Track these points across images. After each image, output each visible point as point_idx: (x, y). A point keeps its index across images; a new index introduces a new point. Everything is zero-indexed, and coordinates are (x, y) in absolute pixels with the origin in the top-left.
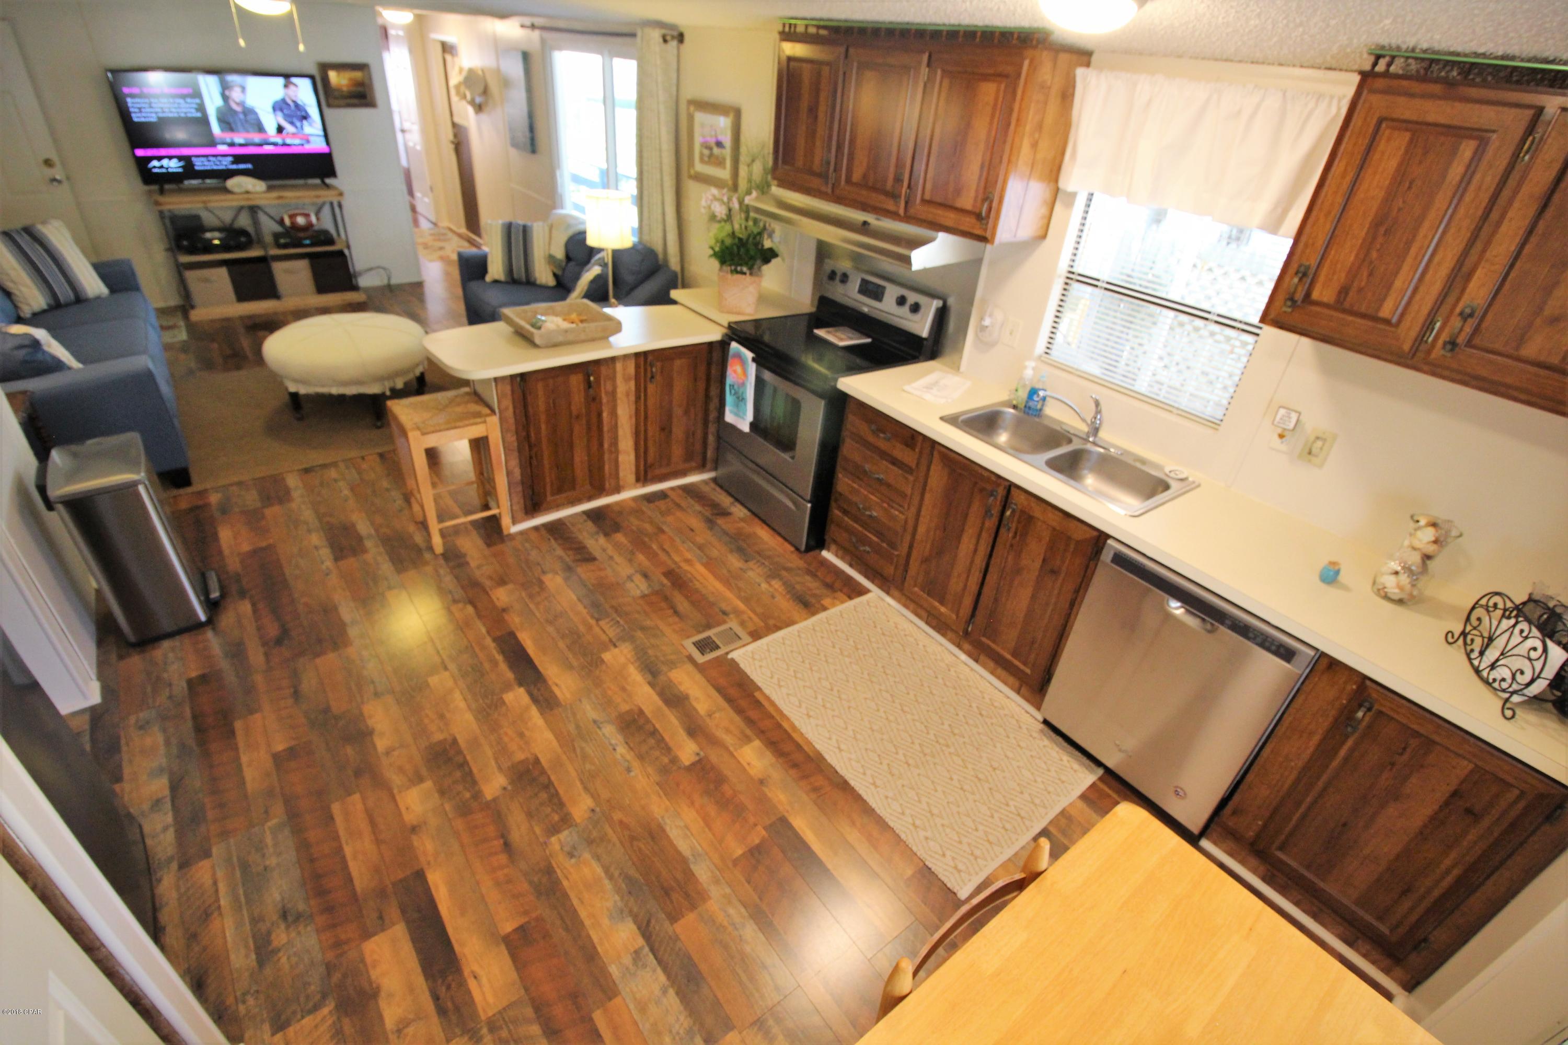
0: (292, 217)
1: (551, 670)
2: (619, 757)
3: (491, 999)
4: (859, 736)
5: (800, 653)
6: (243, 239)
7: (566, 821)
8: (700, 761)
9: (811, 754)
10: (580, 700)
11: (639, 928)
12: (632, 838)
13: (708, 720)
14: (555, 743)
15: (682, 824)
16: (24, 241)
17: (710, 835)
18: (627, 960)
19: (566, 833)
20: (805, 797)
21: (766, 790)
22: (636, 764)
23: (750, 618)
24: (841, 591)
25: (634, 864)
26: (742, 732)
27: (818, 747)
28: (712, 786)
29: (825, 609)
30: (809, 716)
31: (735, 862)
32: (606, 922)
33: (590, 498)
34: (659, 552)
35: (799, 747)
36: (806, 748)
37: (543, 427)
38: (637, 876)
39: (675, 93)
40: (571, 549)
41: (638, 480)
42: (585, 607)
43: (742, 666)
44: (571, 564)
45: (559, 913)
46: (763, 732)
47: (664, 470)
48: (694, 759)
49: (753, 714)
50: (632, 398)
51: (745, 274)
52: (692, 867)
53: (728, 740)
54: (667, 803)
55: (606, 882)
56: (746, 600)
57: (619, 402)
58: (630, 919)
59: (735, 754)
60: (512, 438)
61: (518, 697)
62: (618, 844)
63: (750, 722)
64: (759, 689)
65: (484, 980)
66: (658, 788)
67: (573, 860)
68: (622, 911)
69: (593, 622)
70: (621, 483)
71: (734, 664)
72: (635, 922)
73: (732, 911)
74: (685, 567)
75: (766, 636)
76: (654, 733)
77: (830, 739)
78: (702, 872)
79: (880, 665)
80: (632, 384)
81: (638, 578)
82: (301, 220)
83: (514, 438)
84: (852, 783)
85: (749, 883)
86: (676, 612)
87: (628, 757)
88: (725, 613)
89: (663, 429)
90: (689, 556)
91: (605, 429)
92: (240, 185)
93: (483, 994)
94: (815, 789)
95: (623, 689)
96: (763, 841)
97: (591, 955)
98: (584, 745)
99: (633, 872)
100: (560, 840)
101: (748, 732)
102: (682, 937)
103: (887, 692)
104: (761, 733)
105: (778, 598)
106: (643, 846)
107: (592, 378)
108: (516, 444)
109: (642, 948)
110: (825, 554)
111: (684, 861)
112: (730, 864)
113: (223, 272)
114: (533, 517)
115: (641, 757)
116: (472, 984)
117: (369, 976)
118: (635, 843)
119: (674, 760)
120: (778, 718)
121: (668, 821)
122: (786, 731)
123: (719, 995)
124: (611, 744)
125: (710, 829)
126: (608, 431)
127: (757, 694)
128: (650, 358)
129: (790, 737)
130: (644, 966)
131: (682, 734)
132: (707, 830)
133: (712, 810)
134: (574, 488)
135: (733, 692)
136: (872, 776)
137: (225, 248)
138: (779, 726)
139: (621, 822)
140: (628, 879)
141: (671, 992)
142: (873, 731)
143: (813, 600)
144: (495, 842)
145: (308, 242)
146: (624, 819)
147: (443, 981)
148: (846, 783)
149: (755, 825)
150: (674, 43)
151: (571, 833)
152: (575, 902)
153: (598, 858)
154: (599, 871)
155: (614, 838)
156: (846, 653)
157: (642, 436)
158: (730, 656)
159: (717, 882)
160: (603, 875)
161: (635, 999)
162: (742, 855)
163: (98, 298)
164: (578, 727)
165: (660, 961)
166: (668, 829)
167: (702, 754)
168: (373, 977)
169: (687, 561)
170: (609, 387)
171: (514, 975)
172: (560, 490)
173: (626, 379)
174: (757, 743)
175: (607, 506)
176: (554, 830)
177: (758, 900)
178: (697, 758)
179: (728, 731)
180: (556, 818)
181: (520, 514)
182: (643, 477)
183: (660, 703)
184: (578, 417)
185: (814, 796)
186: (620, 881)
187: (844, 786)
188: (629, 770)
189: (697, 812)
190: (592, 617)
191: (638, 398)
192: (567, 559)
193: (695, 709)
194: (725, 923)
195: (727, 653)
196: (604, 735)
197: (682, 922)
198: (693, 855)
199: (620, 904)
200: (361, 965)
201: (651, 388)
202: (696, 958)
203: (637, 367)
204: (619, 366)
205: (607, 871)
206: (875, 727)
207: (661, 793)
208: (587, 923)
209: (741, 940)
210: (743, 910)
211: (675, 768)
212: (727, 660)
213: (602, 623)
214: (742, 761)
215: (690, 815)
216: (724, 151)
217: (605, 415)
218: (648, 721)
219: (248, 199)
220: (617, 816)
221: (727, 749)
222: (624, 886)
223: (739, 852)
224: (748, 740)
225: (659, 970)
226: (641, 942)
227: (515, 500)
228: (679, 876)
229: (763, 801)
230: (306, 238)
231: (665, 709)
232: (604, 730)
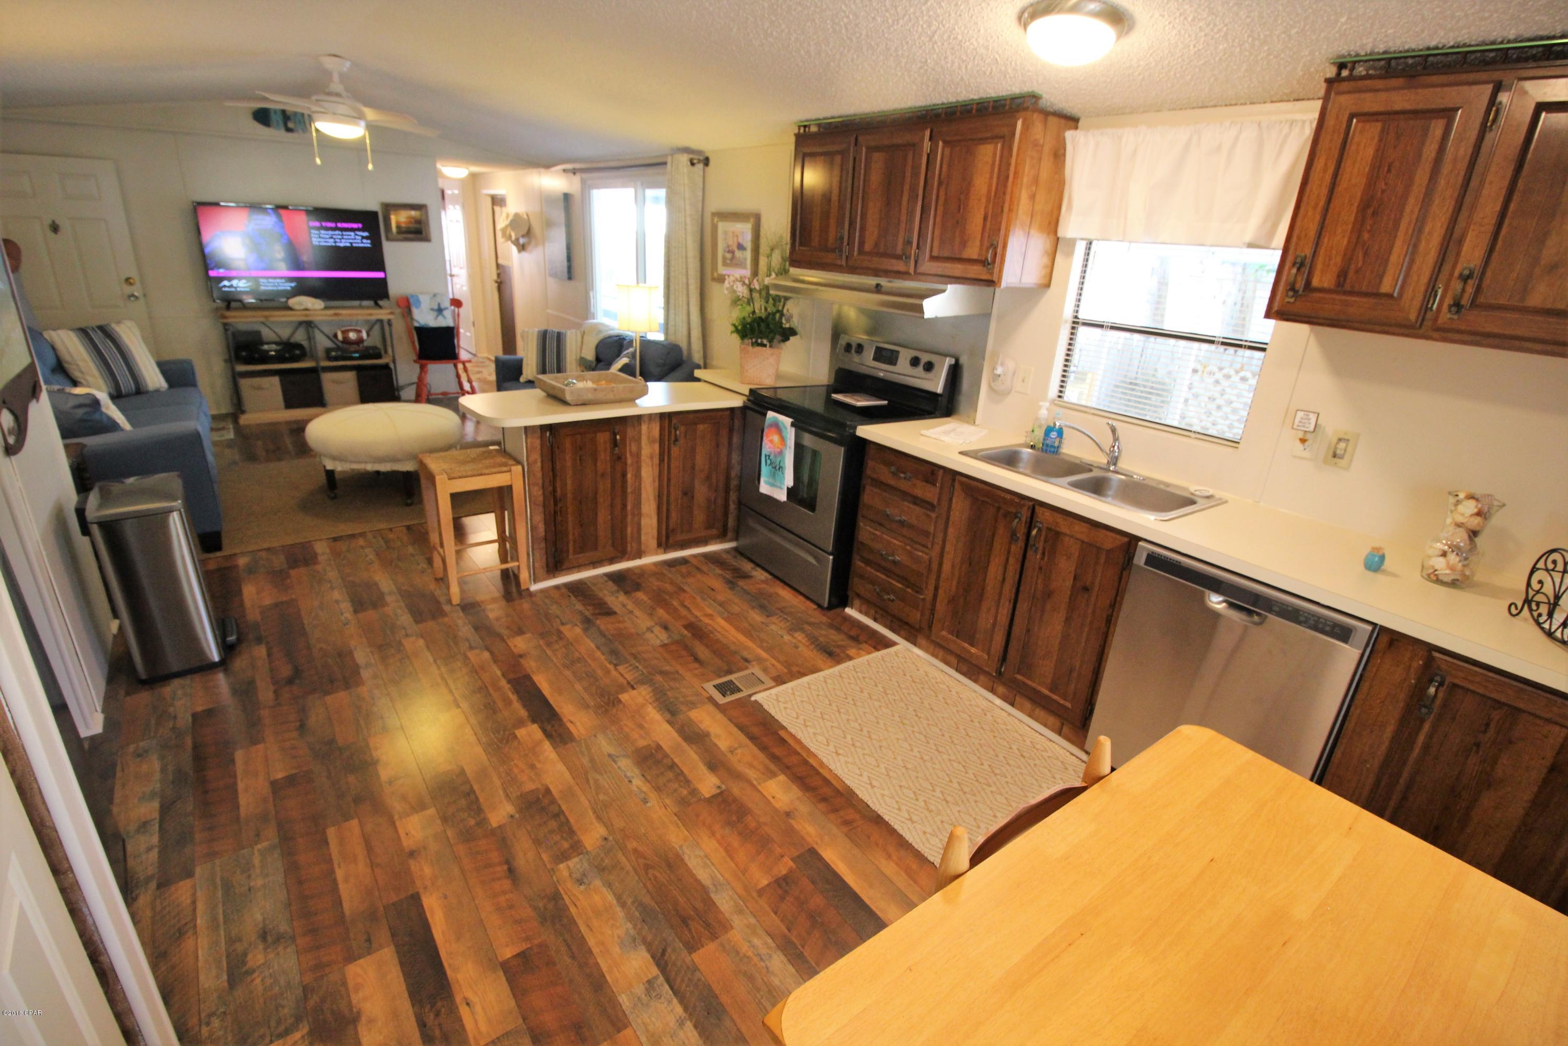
0: (344, 332)
1: (567, 709)
2: (635, 788)
3: (483, 1028)
4: (891, 774)
5: (827, 697)
6: (297, 352)
7: (577, 848)
8: (721, 793)
9: (840, 789)
10: (595, 736)
11: (653, 957)
12: (647, 867)
13: (730, 756)
14: (567, 775)
15: (702, 854)
16: (98, 337)
17: (733, 865)
18: (640, 990)
19: (576, 860)
20: (835, 830)
21: (792, 822)
22: (653, 797)
23: (773, 665)
24: (866, 642)
25: (648, 891)
26: (767, 768)
27: (848, 782)
28: (734, 818)
29: (850, 658)
30: (838, 754)
31: (761, 892)
32: (616, 950)
33: (612, 561)
34: (679, 608)
35: (827, 782)
36: (834, 782)
37: (569, 482)
38: (653, 904)
39: (700, 209)
40: (590, 605)
41: (659, 545)
42: (603, 654)
43: (766, 707)
44: (591, 617)
45: (565, 941)
46: (788, 768)
47: (685, 537)
48: (715, 791)
49: (777, 751)
50: (657, 461)
51: (765, 346)
52: (713, 895)
53: (752, 774)
54: (686, 833)
55: (618, 909)
56: (769, 650)
57: (643, 464)
58: (643, 947)
59: (759, 787)
60: (538, 492)
61: (531, 732)
62: (632, 873)
63: (774, 758)
64: (784, 728)
65: (478, 1008)
66: (675, 818)
67: (582, 888)
68: (634, 940)
69: (611, 667)
70: (643, 547)
71: (758, 705)
72: (649, 951)
73: (756, 941)
74: (706, 620)
75: (791, 681)
76: (673, 766)
77: (861, 775)
78: (724, 902)
79: (911, 709)
80: (657, 446)
81: (657, 629)
82: (352, 336)
83: (541, 492)
84: (886, 818)
85: (776, 913)
86: (697, 660)
87: (644, 789)
88: (746, 660)
89: (685, 494)
90: (709, 611)
91: (629, 490)
92: (301, 304)
93: (476, 1022)
94: (846, 823)
95: (641, 727)
96: (791, 871)
97: (598, 983)
98: (598, 777)
99: (647, 900)
100: (568, 867)
101: (773, 767)
102: (702, 968)
103: (920, 733)
104: (787, 769)
105: (802, 648)
106: (658, 874)
107: (618, 437)
108: (541, 498)
109: (656, 978)
110: (848, 610)
111: (704, 890)
112: (755, 894)
113: (276, 380)
114: (554, 577)
115: (658, 789)
116: (464, 1011)
117: (350, 1002)
118: (651, 871)
119: (694, 792)
120: (805, 755)
121: (687, 851)
122: (812, 767)
123: (744, 1029)
124: (627, 777)
125: (732, 858)
126: (632, 493)
127: (782, 733)
128: (674, 421)
129: (818, 773)
130: (659, 996)
131: (702, 769)
132: (728, 859)
133: (735, 842)
134: (596, 549)
135: (755, 730)
136: (908, 812)
137: (280, 359)
138: (806, 762)
139: (635, 851)
140: (642, 906)
141: (689, 1025)
142: (907, 769)
143: (837, 651)
144: (499, 869)
145: (357, 355)
146: (640, 848)
147: (432, 1007)
148: (879, 817)
149: (782, 856)
150: (701, 166)
151: (581, 860)
152: (583, 928)
153: (609, 885)
154: (610, 898)
155: (628, 867)
156: (874, 697)
157: (665, 498)
158: (753, 698)
159: (740, 912)
160: (615, 902)
161: (647, 1031)
162: (768, 885)
163: (157, 391)
164: (592, 760)
165: (676, 993)
166: (686, 858)
167: (723, 787)
168: (354, 1001)
169: (710, 616)
170: (634, 448)
171: (513, 1003)
172: (582, 549)
173: (651, 441)
174: (782, 778)
175: (628, 570)
176: (563, 857)
177: (786, 931)
178: (718, 791)
179: (751, 766)
180: (566, 845)
181: (541, 572)
182: (665, 543)
183: (679, 739)
184: (603, 475)
185: (845, 829)
186: (634, 909)
187: (878, 820)
188: (645, 801)
189: (718, 842)
190: (610, 663)
191: (661, 460)
192: (587, 613)
193: (715, 745)
194: (750, 954)
195: (750, 696)
196: (619, 768)
197: (701, 951)
198: (714, 885)
199: (632, 932)
200: (342, 989)
201: (675, 451)
202: (717, 989)
203: (662, 429)
204: (644, 428)
205: (619, 898)
206: (909, 766)
207: (680, 824)
208: (596, 950)
209: (768, 971)
210: (769, 941)
211: (695, 799)
212: (750, 701)
213: (621, 668)
214: (765, 793)
215: (710, 845)
216: (744, 252)
217: (629, 476)
218: (666, 756)
219: (307, 315)
220: (632, 845)
221: (749, 782)
222: (637, 914)
223: (765, 882)
224: (773, 775)
225: (675, 1001)
226: (655, 971)
227: (538, 556)
228: (699, 905)
229: (790, 833)
230: (356, 352)
231: (684, 744)
232: (620, 764)
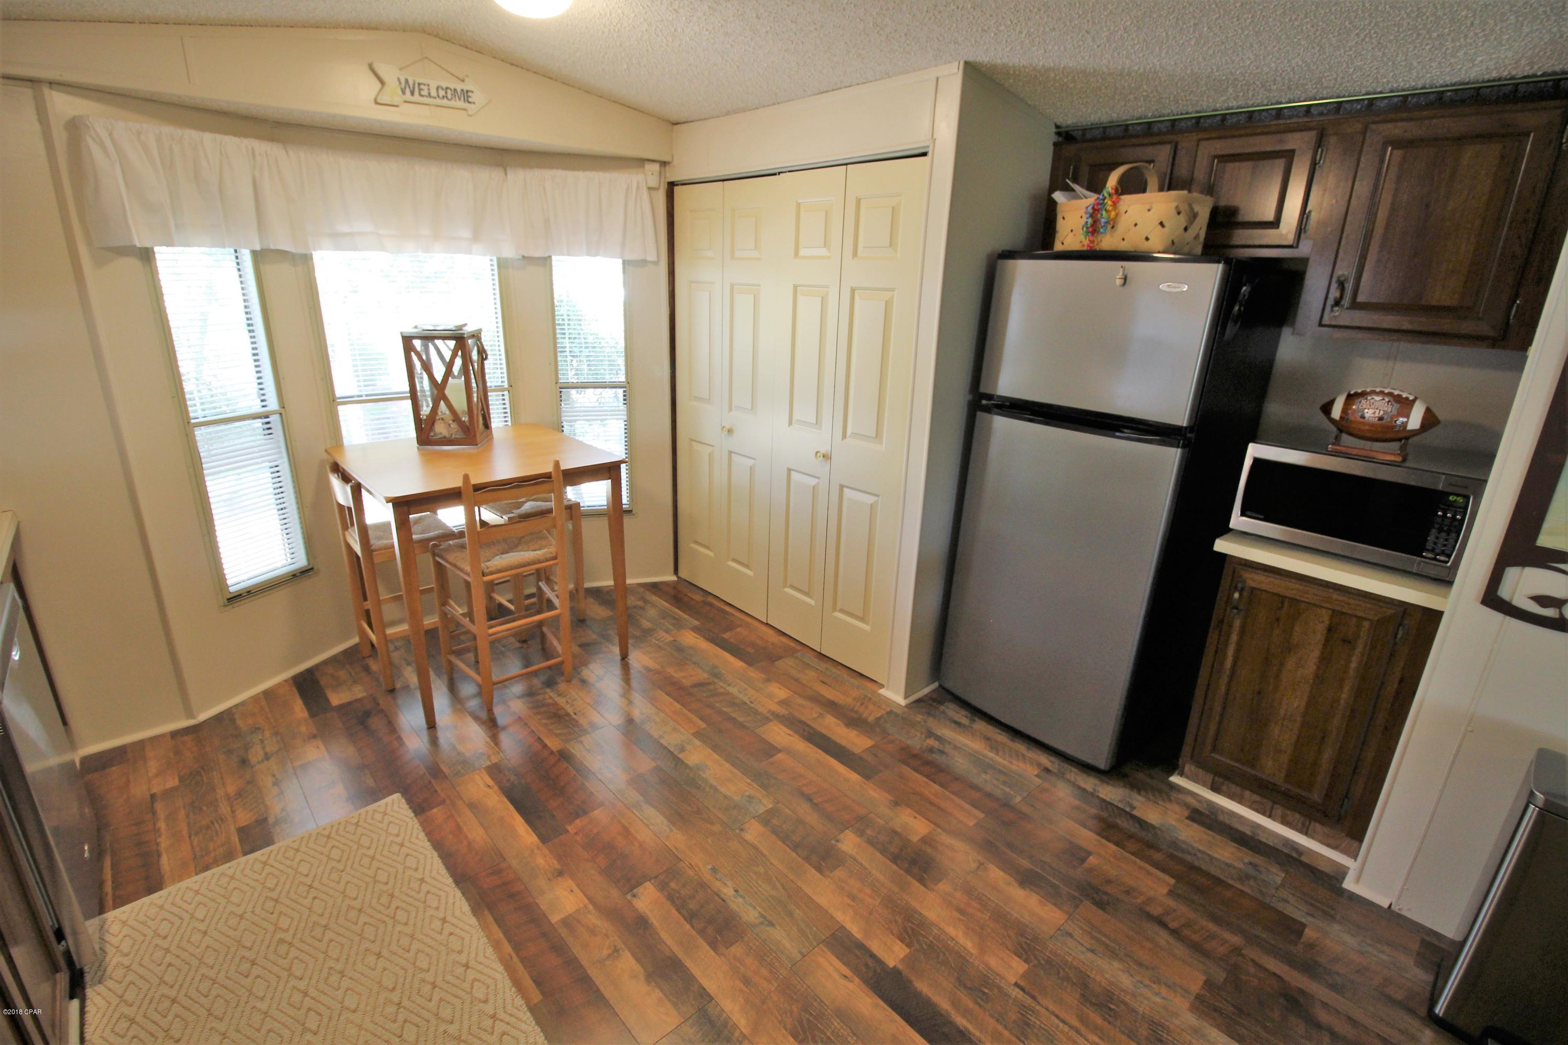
2: (729, 883)
7: (766, 820)
12: (698, 813)
13: (620, 945)
14: (808, 890)
15: (651, 827)
17: (623, 821)
18: (688, 746)
19: (761, 811)
20: (514, 863)
21: (557, 866)
22: (707, 876)
25: (694, 796)
26: (572, 930)
27: (473, 921)
28: (619, 862)
31: (601, 804)
32: (709, 763)
35: (500, 921)
46: (544, 935)
48: (639, 890)
49: (552, 961)
53: (594, 919)
54: (667, 843)
55: (715, 784)
58: (691, 765)
59: (586, 901)
62: (710, 806)
63: (559, 948)
64: (532, 1009)
66: (679, 855)
67: (747, 794)
68: (698, 768)
72: (686, 764)
73: (609, 775)
76: (691, 917)
78: (632, 796)
84: (450, 881)
85: (591, 792)
87: (718, 884)
94: (499, 872)
95: (746, 981)
98: (774, 893)
100: (764, 805)
101: (563, 932)
102: (649, 759)
104: (546, 934)
106: (688, 808)
109: (679, 752)
111: (649, 802)
112: (606, 801)
115: (703, 885)
118: (695, 809)
119: (663, 886)
121: (665, 828)
122: (509, 941)
124: (742, 897)
125: (624, 826)
127: (536, 997)
130: (676, 746)
131: (654, 920)
132: (627, 825)
133: (620, 841)
138: (517, 947)
139: (712, 823)
140: (697, 787)
141: (656, 736)
144: (820, 800)
146: (709, 826)
148: (457, 883)
149: (576, 833)
151: (757, 813)
152: (736, 771)
153: (726, 797)
154: (723, 790)
160: (719, 787)
164: (790, 914)
165: (665, 748)
166: (666, 822)
167: (629, 897)
174: (555, 918)
176: (771, 813)
178: (635, 891)
179: (593, 932)
180: (775, 821)
183: (688, 963)
186: (703, 785)
188: (714, 870)
189: (636, 838)
193: (638, 960)
194: (615, 768)
196: (754, 908)
197: (649, 766)
199: (701, 773)
202: (639, 751)
205: (716, 790)
207: (675, 851)
208: (723, 762)
211: (661, 877)
214: (580, 894)
215: (644, 835)
218: (702, 932)
220: (717, 828)
221: (597, 907)
222: (700, 782)
223: (596, 811)
224: (567, 922)
225: (666, 745)
228: (653, 792)
229: (563, 856)
231: (680, 954)
232: (756, 914)
